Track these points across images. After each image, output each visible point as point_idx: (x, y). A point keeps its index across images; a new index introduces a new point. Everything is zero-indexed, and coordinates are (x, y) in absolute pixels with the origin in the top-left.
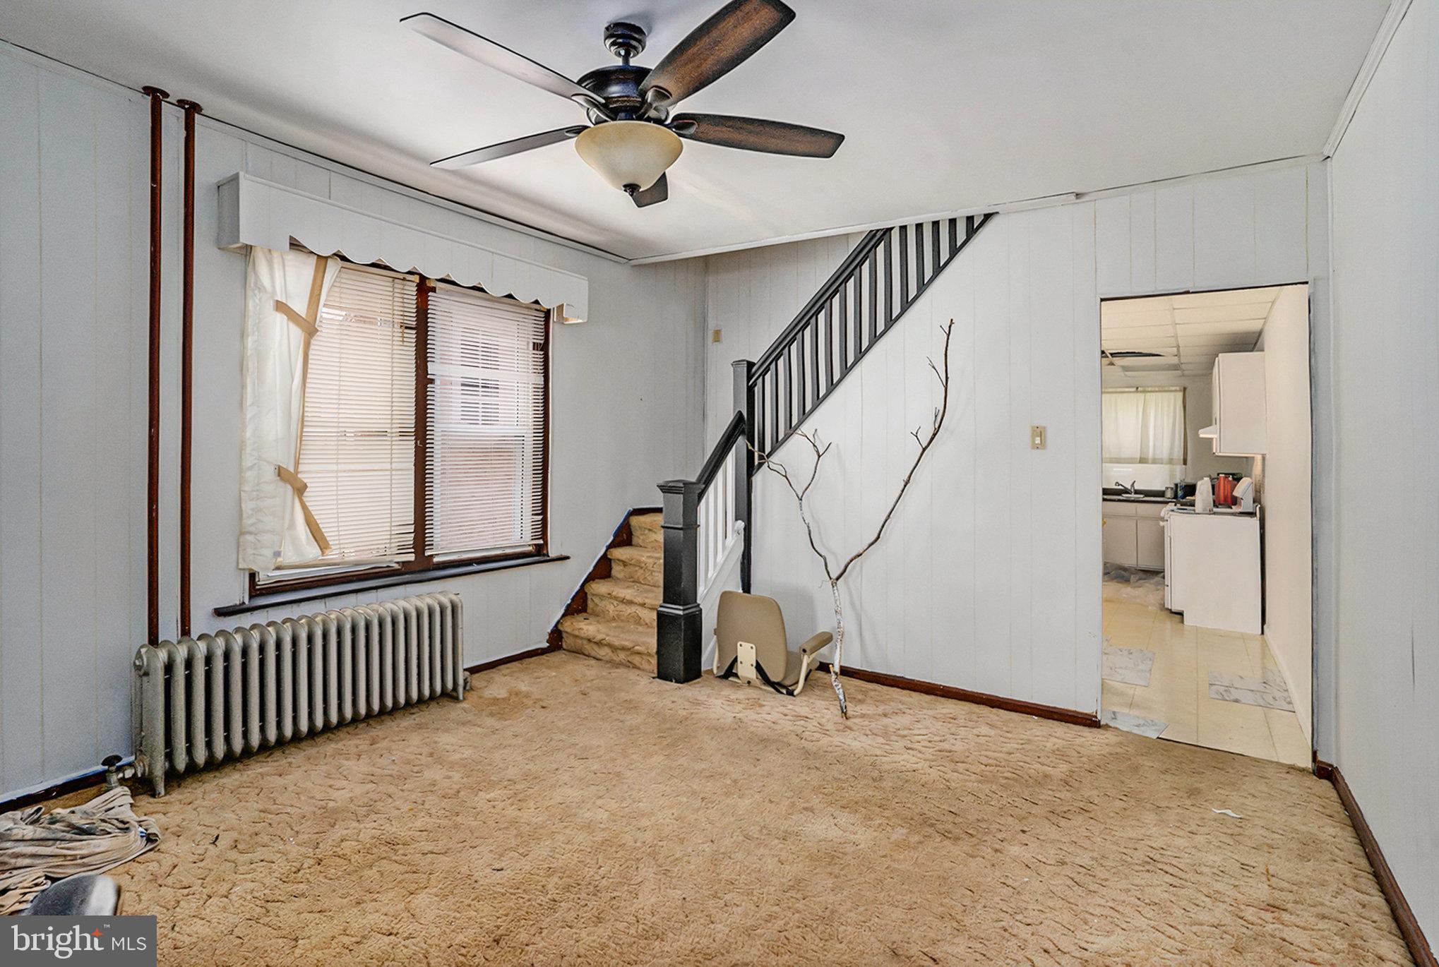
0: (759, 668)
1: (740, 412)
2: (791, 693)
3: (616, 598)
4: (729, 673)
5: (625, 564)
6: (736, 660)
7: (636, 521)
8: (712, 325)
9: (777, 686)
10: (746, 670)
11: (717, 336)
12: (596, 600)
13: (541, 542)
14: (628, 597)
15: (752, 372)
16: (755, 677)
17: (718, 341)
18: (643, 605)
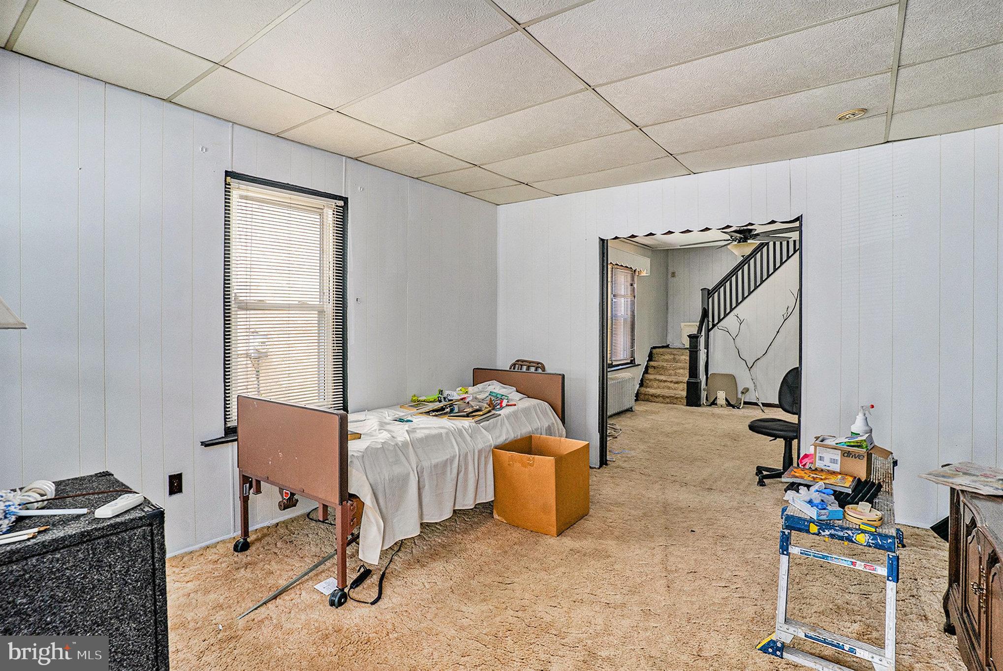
0: (727, 400)
1: (704, 308)
2: (739, 408)
3: (658, 380)
4: (714, 403)
5: (654, 367)
6: (716, 398)
7: (654, 351)
8: (671, 270)
9: (733, 407)
10: (721, 401)
11: (673, 275)
12: (647, 382)
13: (633, 359)
14: (664, 379)
15: (708, 294)
16: (724, 404)
17: (674, 277)
18: (671, 382)
